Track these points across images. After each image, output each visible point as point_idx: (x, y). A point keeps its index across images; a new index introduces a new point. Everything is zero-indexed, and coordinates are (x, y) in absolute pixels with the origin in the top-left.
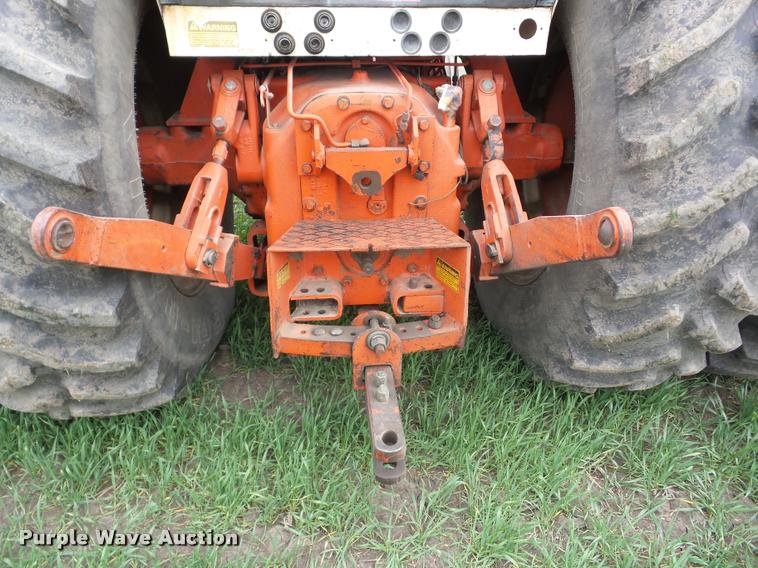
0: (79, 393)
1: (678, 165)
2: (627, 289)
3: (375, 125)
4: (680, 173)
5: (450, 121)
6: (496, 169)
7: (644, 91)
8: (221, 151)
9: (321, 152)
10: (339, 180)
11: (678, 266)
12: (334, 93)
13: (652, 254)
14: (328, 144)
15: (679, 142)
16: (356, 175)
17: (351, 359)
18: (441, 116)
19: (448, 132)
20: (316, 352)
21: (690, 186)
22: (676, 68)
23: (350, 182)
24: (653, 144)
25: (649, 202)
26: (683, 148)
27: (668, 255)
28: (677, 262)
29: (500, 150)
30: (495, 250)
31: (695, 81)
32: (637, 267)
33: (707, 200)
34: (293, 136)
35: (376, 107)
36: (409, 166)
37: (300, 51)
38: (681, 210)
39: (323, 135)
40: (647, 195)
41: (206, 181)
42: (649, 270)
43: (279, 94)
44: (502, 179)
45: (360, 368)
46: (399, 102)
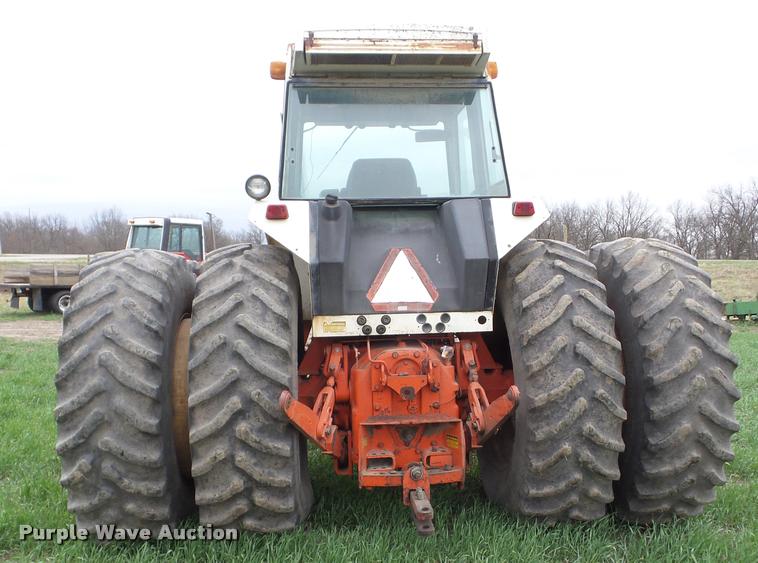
0: (261, 500)
1: (549, 373)
2: (540, 435)
3: (410, 365)
4: (551, 377)
5: (449, 363)
6: (475, 386)
7: (530, 343)
8: (331, 381)
9: (385, 378)
10: (393, 392)
11: (559, 420)
12: (390, 351)
13: (547, 417)
14: (388, 374)
15: (546, 363)
16: (403, 389)
17: (402, 486)
18: (444, 360)
19: (448, 369)
20: (382, 484)
21: (555, 382)
22: (540, 333)
23: (399, 392)
24: (535, 365)
25: (540, 391)
26: (548, 365)
27: (555, 416)
28: (559, 418)
29: (476, 377)
30: (477, 424)
31: (549, 338)
32: (543, 424)
33: (562, 387)
34: (370, 372)
35: (411, 356)
36: (428, 384)
37: (374, 333)
38: (552, 392)
39: (386, 370)
40: (539, 388)
41: (325, 395)
42: (548, 424)
43: (364, 352)
44: (478, 391)
45: (407, 491)
46: (422, 354)
